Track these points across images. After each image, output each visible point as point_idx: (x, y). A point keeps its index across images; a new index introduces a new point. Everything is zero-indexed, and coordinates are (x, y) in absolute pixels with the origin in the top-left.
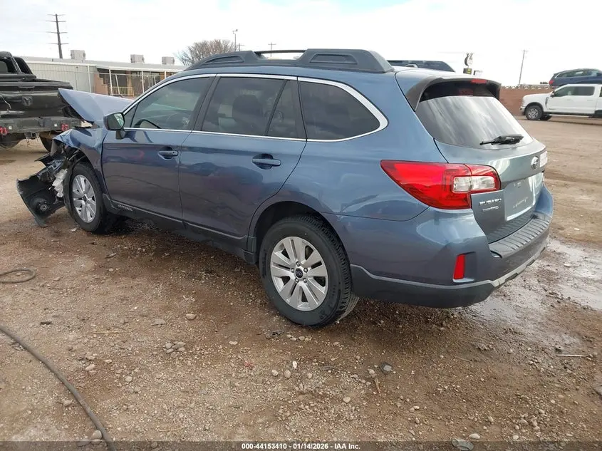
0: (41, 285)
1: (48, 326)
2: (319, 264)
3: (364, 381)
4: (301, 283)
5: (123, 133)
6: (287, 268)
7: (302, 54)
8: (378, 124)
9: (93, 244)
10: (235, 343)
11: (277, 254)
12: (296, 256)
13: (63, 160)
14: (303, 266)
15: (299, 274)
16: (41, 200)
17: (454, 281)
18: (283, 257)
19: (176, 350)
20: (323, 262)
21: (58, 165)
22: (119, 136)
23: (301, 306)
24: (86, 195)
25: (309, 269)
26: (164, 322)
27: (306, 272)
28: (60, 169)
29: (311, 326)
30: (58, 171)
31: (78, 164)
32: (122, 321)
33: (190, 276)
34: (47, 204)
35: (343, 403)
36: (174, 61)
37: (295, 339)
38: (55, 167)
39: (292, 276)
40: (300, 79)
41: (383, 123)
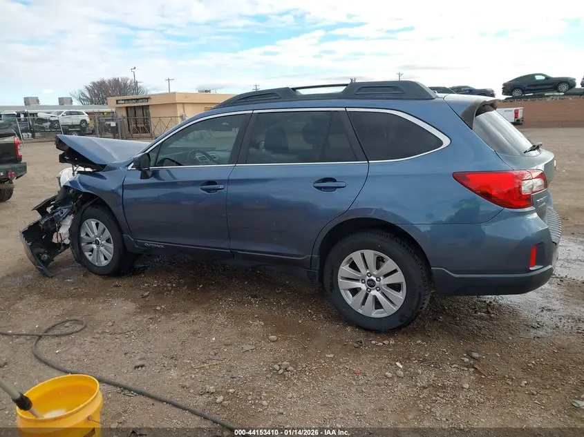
0: (100, 331)
1: (144, 368)
2: (395, 271)
3: (466, 369)
4: (374, 292)
5: (150, 174)
6: (357, 280)
7: (345, 87)
8: (440, 143)
9: (117, 286)
10: (332, 356)
11: (345, 269)
12: (367, 267)
13: (71, 206)
14: (374, 276)
15: (371, 284)
16: (42, 250)
17: (531, 269)
18: (351, 271)
19: (286, 370)
20: (399, 269)
21: (65, 211)
22: (144, 176)
23: (376, 314)
24: (98, 239)
25: (382, 278)
26: (254, 347)
27: (379, 281)
28: (66, 216)
29: (391, 330)
30: (64, 218)
31: (89, 208)
32: (212, 353)
33: (241, 303)
34: (47, 254)
35: (465, 390)
36: (72, 101)
37: (381, 344)
38: (62, 213)
39: (364, 287)
40: (348, 110)
41: (446, 141)
